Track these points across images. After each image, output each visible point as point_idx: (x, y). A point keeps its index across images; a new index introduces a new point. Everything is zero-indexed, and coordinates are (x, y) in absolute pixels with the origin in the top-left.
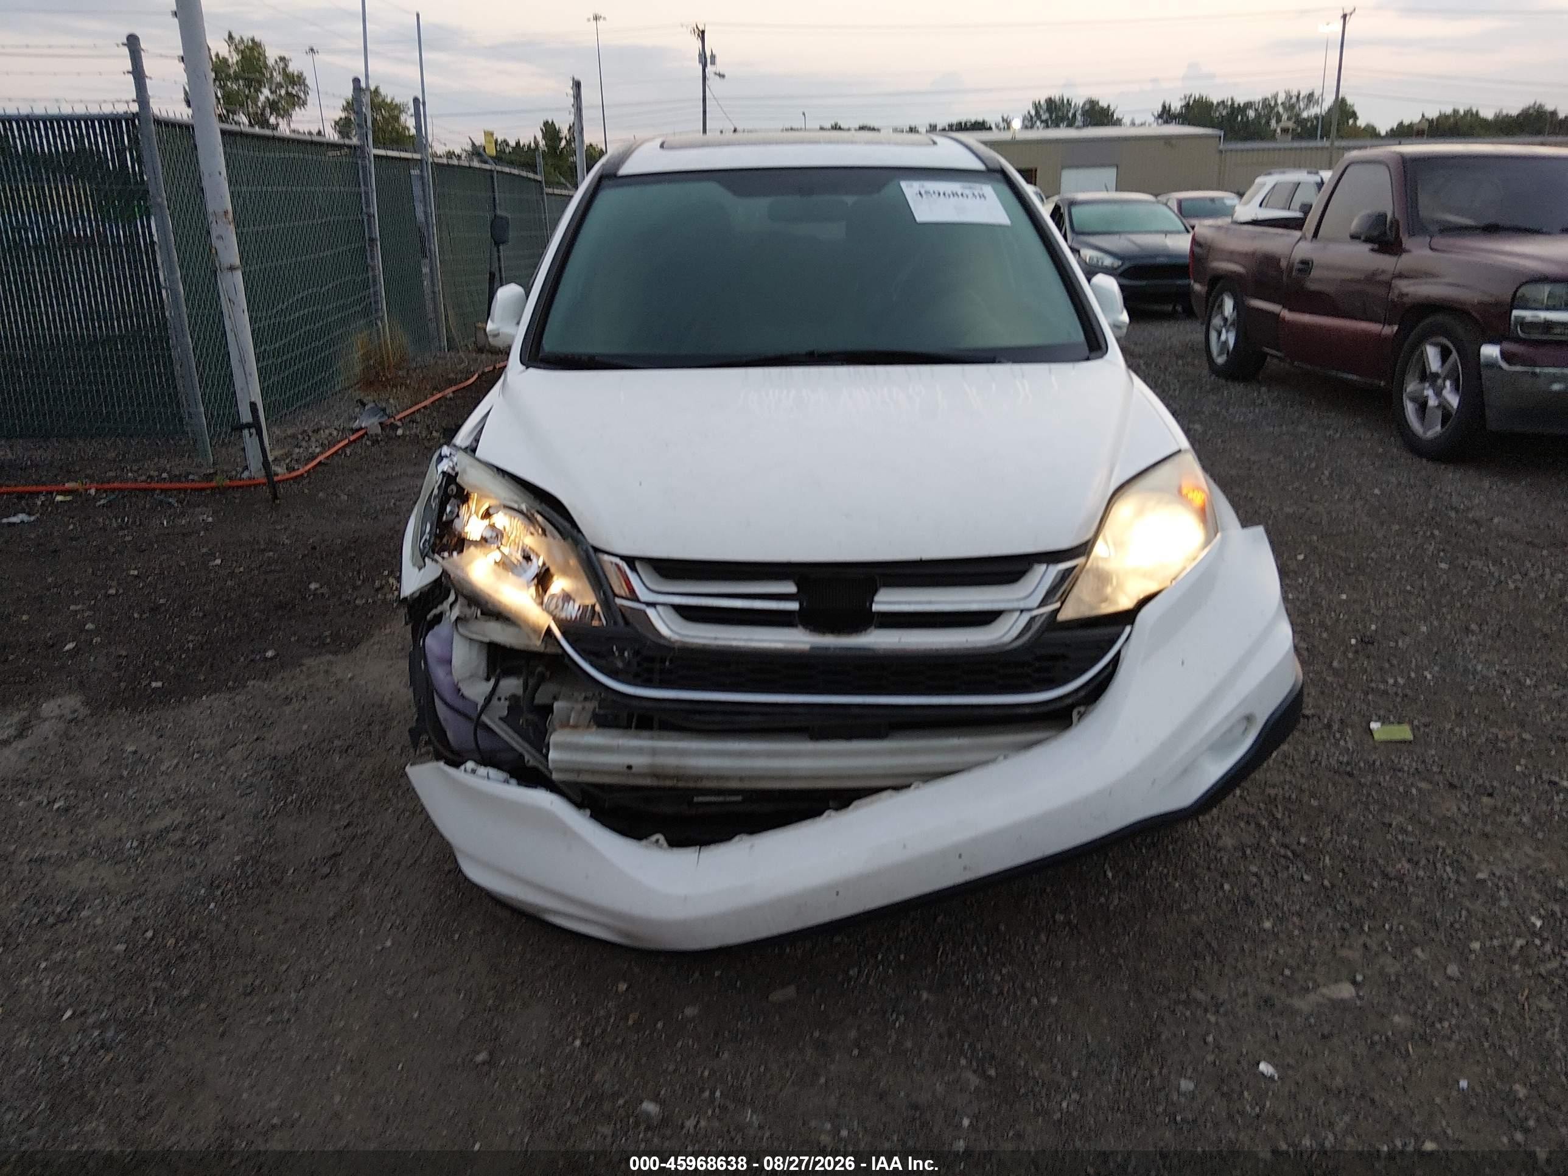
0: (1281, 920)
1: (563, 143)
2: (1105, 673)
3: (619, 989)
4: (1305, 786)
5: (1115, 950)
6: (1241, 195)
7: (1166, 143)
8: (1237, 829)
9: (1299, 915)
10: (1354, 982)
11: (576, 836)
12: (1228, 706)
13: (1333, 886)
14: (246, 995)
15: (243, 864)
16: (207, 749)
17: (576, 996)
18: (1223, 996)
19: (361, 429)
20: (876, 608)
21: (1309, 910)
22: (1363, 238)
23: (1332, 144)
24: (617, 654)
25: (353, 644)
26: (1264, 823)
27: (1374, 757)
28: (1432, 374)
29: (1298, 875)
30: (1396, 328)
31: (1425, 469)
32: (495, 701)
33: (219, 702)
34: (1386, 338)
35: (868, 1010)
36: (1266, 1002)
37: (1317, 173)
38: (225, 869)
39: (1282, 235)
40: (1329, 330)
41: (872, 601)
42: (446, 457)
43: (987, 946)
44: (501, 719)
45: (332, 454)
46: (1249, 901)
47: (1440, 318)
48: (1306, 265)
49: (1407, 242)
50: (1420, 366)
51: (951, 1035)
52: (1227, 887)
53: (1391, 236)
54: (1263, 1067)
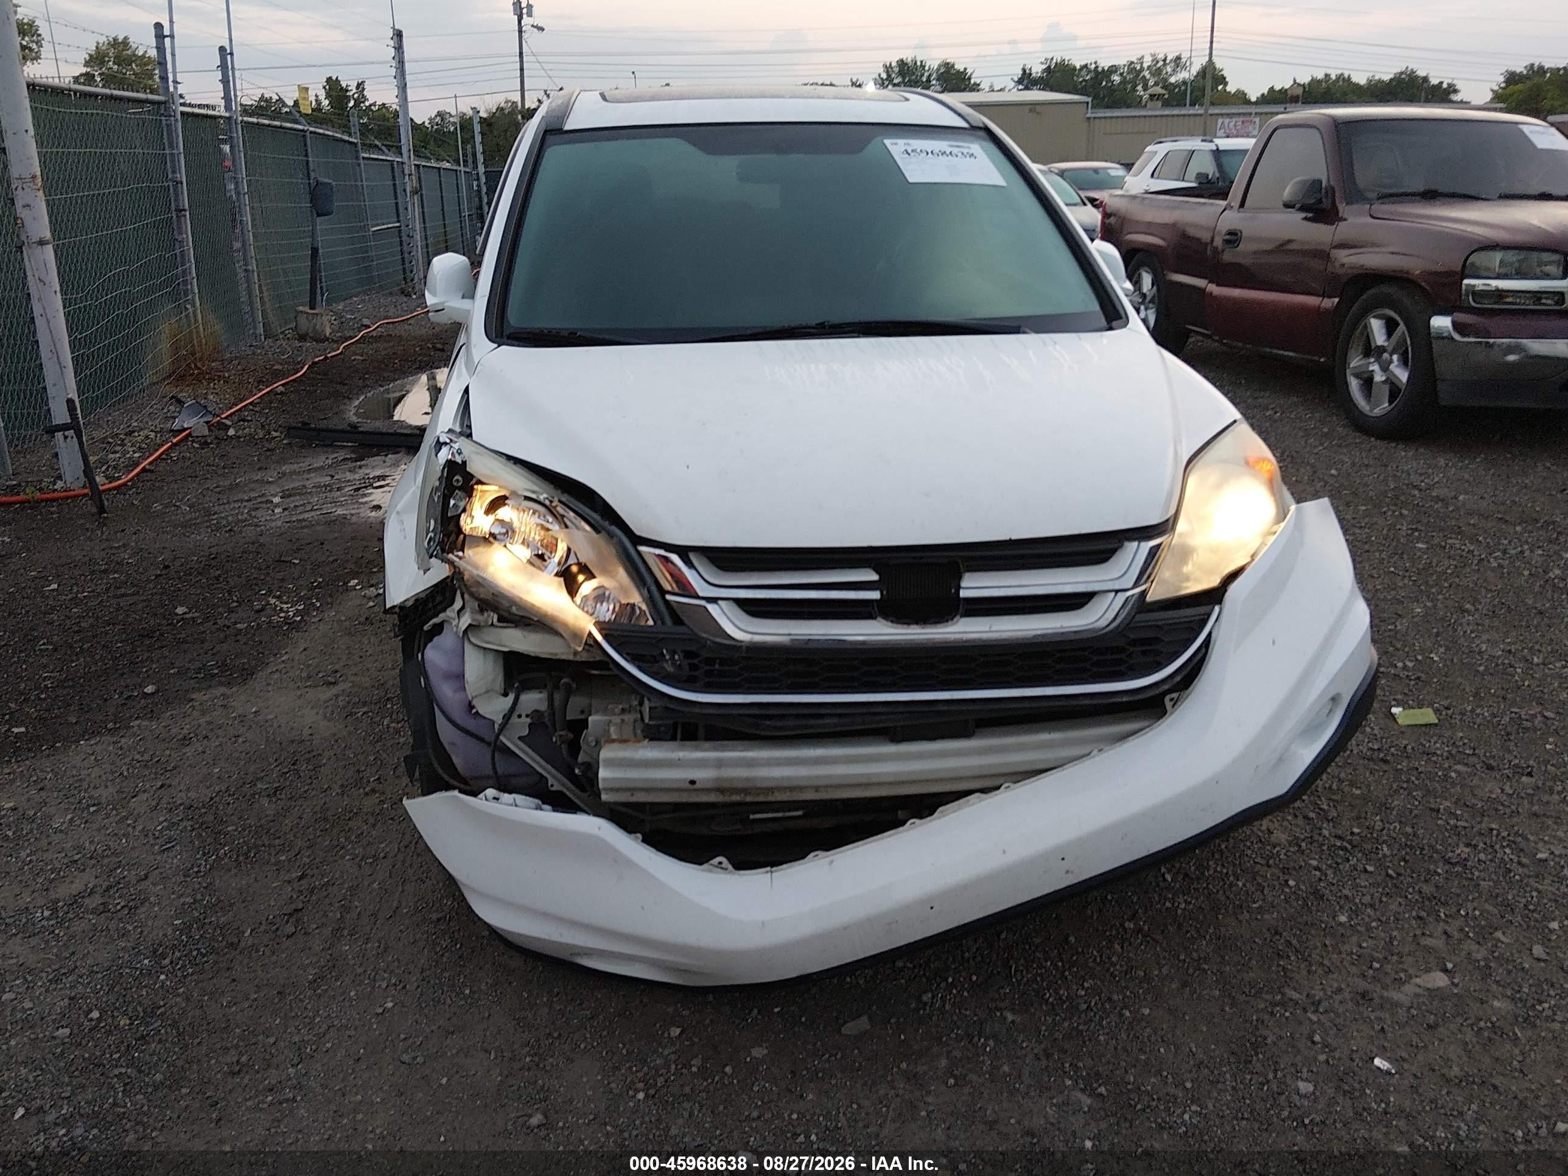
0: (1355, 913)
1: (352, 103)
2: (1200, 655)
3: (672, 1034)
4: (1343, 775)
5: (1195, 955)
6: (1128, 166)
7: (1030, 111)
8: (1285, 823)
9: (1372, 906)
10: (1445, 970)
11: (629, 863)
12: (1319, 686)
13: (1399, 874)
14: (233, 1074)
15: (187, 928)
16: (103, 801)
17: (624, 1045)
18: (1319, 995)
19: (185, 429)
20: (963, 594)
21: (1381, 901)
22: (1298, 206)
23: (1206, 111)
24: (667, 657)
25: (247, 674)
26: (1312, 815)
27: (1405, 742)
28: (1378, 347)
29: (1360, 867)
30: (1336, 300)
31: (1375, 447)
32: (514, 719)
33: (103, 745)
34: (1327, 310)
35: (953, 1035)
36: (1363, 997)
37: (1211, 141)
38: (165, 935)
39: (1204, 204)
40: (1261, 304)
41: (959, 588)
42: (446, 444)
43: (1062, 960)
44: (520, 738)
45: (156, 460)
46: (1319, 896)
47: (1385, 289)
48: (1234, 237)
49: (1343, 209)
50: (1364, 338)
51: (1048, 1056)
52: (1291, 883)
53: (1326, 204)
54: (1377, 1062)
